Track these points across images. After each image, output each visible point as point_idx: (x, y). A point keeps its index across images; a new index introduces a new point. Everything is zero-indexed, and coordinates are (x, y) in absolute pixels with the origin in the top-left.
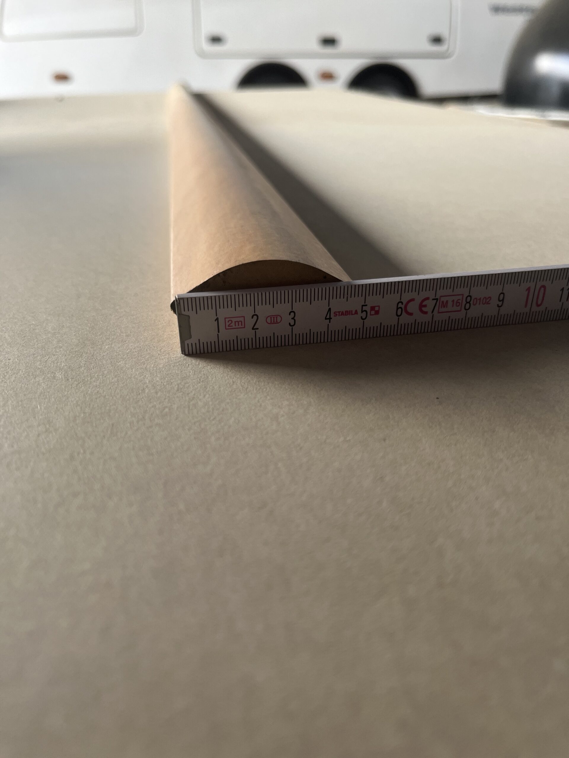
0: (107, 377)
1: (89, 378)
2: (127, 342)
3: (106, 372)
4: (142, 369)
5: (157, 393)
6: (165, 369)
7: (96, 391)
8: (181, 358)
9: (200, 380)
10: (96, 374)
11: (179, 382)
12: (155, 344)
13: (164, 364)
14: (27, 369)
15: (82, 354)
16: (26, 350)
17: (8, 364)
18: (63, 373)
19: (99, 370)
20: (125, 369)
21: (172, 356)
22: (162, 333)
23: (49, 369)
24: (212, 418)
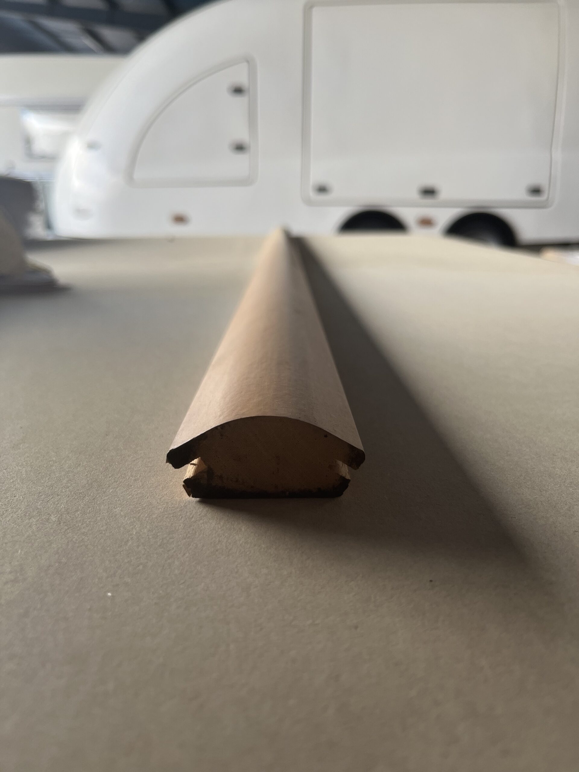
0: (98, 524)
1: (80, 523)
2: (133, 486)
3: (99, 518)
4: (135, 518)
5: (138, 546)
6: (157, 520)
7: (81, 539)
8: (177, 509)
9: (187, 535)
10: (89, 520)
11: (165, 536)
12: (159, 491)
13: (158, 514)
14: (26, 508)
15: (85, 496)
16: (35, 488)
17: (12, 502)
18: (59, 515)
19: (94, 515)
20: (119, 517)
21: (170, 506)
22: (170, 479)
23: (47, 510)
24: (182, 581)
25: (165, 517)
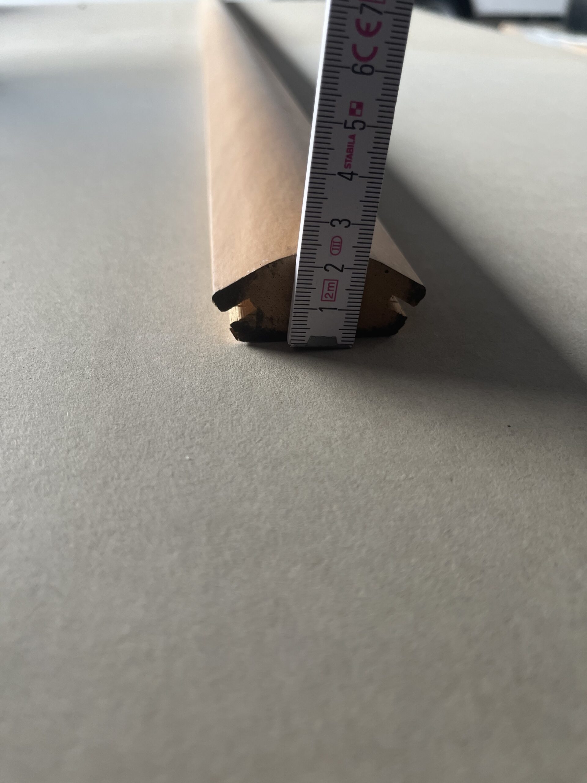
0: (141, 377)
1: (121, 378)
2: (162, 331)
3: (139, 371)
4: (179, 369)
5: (196, 402)
6: (205, 370)
7: (130, 396)
8: (221, 356)
9: (243, 386)
10: (129, 374)
12: (193, 336)
13: (203, 364)
14: (53, 362)
15: (113, 345)
16: (52, 337)
17: (33, 355)
18: (93, 370)
19: (132, 367)
20: (161, 368)
21: (212, 354)
22: (200, 322)
23: (77, 363)
24: (258, 439)
25: (212, 367)
